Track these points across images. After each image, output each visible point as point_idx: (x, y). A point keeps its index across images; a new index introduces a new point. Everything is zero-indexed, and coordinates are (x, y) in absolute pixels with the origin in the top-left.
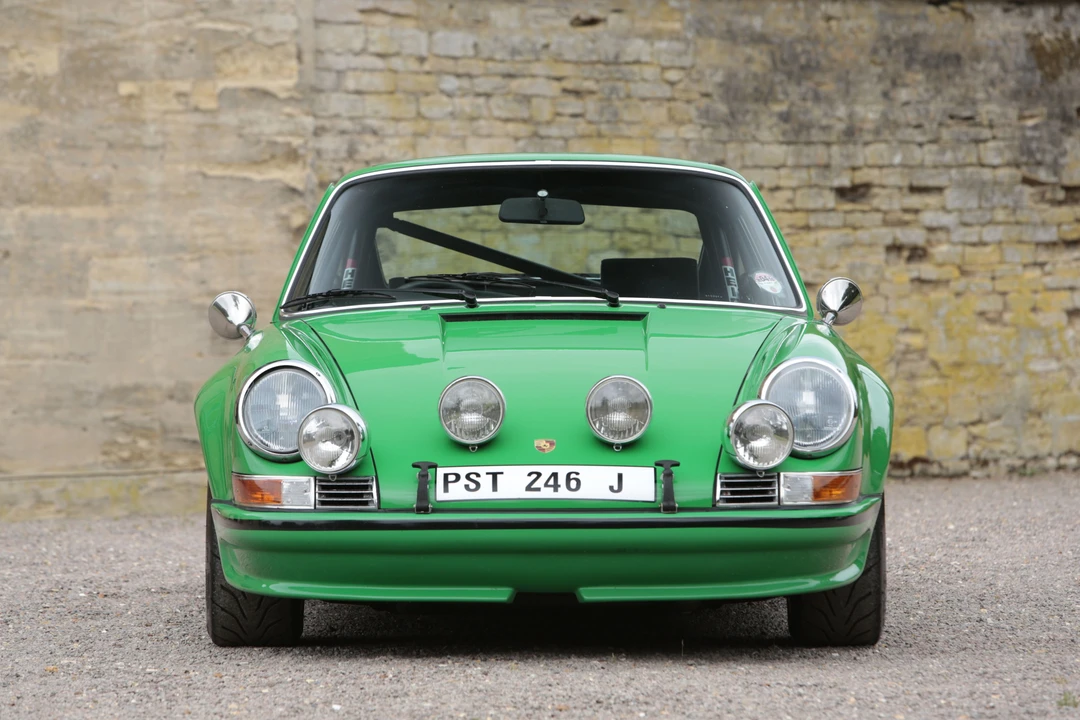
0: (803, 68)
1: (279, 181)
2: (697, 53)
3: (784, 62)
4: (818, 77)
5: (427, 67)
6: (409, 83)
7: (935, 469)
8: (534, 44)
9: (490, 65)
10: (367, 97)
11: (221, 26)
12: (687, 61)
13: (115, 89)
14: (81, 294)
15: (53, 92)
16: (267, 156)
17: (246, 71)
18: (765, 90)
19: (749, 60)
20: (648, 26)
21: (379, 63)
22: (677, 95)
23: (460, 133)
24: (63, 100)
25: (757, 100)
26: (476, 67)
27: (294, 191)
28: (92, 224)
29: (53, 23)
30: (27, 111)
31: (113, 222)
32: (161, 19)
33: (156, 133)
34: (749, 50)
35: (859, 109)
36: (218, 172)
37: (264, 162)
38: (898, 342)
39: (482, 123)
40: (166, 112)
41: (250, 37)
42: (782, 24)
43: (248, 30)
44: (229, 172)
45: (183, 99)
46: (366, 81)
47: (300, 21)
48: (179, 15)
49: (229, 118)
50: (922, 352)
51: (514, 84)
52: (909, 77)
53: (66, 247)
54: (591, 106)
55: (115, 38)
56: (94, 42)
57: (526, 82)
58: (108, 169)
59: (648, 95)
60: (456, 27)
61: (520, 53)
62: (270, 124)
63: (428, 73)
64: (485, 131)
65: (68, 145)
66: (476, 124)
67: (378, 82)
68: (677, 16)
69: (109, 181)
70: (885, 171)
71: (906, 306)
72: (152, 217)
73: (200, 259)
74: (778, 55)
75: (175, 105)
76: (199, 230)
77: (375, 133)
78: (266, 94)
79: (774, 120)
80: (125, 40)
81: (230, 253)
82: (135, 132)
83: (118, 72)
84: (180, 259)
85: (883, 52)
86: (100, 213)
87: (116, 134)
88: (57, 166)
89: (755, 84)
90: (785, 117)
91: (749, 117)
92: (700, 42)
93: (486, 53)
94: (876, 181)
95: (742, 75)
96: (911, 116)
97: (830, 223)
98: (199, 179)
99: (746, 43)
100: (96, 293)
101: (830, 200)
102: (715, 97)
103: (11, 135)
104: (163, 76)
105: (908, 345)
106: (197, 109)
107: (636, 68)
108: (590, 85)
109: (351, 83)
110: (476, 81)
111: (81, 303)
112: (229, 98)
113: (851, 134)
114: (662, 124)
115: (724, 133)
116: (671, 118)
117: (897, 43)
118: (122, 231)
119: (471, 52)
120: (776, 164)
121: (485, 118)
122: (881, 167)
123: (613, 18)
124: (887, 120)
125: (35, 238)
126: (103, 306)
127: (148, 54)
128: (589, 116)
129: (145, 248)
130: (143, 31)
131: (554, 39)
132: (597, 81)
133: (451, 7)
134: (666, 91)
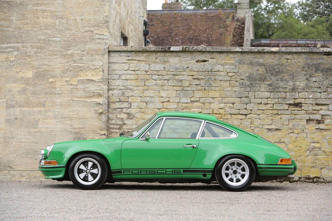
0: (277, 72)
1: (96, 101)
2: (239, 68)
3: (270, 71)
4: (282, 75)
5: (148, 73)
6: (142, 77)
7: (322, 180)
8: (183, 67)
9: (169, 72)
10: (128, 81)
11: (80, 65)
12: (236, 71)
13: (48, 80)
14: (37, 128)
15: (30, 81)
16: (92, 96)
17: (87, 75)
18: (263, 78)
19: (258, 70)
20: (223, 62)
21: (133, 72)
22: (232, 79)
23: (158, 89)
24: (33, 83)
25: (260, 81)
26: (164, 73)
27: (100, 104)
28: (40, 112)
29: (31, 65)
30: (23, 86)
31: (46, 111)
32: (62, 64)
33: (59, 90)
34: (257, 68)
35: (298, 83)
36: (77, 99)
37: (91, 97)
38: (310, 145)
39: (165, 87)
40: (62, 85)
41: (88, 67)
42: (270, 61)
43: (88, 65)
44: (81, 99)
45: (68, 82)
46: (128, 77)
47: (103, 63)
48: (67, 62)
49: (81, 86)
50: (320, 148)
51: (177, 77)
52: (316, 74)
53: (33, 117)
54: (202, 82)
55: (48, 68)
56: (43, 69)
57: (180, 76)
58: (45, 99)
59: (222, 79)
60: (158, 63)
61: (178, 69)
62: (93, 88)
63: (149, 75)
64: (166, 89)
65: (34, 93)
66: (163, 87)
67: (132, 77)
68: (233, 59)
69: (45, 102)
70: (306, 99)
71: (314, 136)
72: (57, 110)
73: (71, 120)
74: (268, 69)
75: (65, 83)
76: (71, 113)
77: (131, 90)
78: (92, 80)
79: (266, 85)
80: (51, 69)
81: (80, 119)
82: (53, 90)
83: (49, 76)
84: (65, 120)
85: (307, 68)
86: (43, 109)
87: (48, 91)
88: (31, 98)
89: (260, 76)
90: (270, 85)
91: (257, 85)
92: (241, 66)
93: (167, 69)
94: (303, 102)
95: (255, 74)
96: (316, 85)
97: (286, 113)
98: (72, 101)
99: (257, 66)
100: (40, 128)
101: (286, 107)
102: (245, 80)
103: (19, 91)
104: (62, 77)
105: (314, 146)
106: (71, 85)
107: (218, 73)
108: (202, 77)
109: (123, 77)
110: (164, 76)
111: (36, 130)
112: (81, 82)
113: (294, 90)
114: (227, 87)
115: (248, 89)
116: (230, 85)
117: (312, 66)
118: (48, 114)
119: (163, 69)
120: (267, 97)
121: (166, 86)
122: (305, 98)
123: (210, 60)
124: (308, 86)
125: (24, 115)
126: (42, 131)
127: (58, 72)
128: (201, 85)
129: (55, 117)
130: (56, 66)
131: (190, 66)
132: (205, 76)
133: (156, 58)
134: (229, 78)
